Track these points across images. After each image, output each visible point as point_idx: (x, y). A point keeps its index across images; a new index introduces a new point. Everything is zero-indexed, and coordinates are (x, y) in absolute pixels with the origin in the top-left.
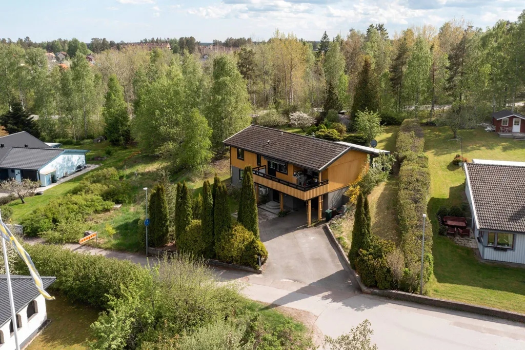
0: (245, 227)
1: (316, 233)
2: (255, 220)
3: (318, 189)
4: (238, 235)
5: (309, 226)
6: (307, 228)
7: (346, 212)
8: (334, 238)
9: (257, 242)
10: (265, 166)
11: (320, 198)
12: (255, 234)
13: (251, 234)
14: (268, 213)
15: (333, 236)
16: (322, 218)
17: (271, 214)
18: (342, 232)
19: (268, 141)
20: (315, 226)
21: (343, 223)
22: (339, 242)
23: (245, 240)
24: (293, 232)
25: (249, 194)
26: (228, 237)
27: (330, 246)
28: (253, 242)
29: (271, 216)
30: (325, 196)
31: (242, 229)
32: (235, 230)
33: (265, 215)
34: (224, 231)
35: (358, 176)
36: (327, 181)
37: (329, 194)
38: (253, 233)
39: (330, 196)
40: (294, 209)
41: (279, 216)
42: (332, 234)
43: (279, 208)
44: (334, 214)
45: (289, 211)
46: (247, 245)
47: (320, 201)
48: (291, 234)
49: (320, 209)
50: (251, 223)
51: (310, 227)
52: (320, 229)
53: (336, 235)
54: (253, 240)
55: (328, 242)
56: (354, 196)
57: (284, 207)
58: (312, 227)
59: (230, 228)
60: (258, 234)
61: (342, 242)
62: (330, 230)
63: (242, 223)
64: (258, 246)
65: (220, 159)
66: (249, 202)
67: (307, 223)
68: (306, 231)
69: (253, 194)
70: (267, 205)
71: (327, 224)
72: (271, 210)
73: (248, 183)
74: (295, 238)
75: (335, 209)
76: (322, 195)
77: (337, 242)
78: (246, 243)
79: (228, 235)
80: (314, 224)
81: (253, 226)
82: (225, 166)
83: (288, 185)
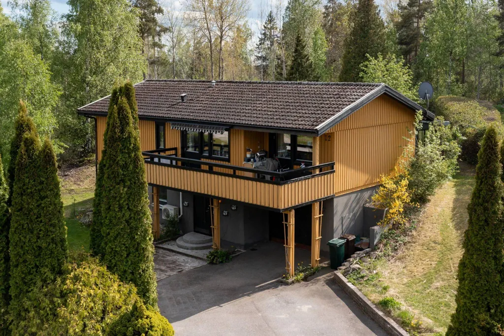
0: (110, 268)
1: (313, 294)
2: (144, 249)
3: (312, 182)
4: (85, 294)
5: (290, 280)
6: (287, 284)
7: (380, 242)
8: (369, 303)
9: (147, 313)
10: (175, 149)
11: (316, 207)
12: (144, 293)
13: (130, 292)
14: (181, 258)
15: (365, 299)
16: (320, 262)
17: (190, 259)
18: (385, 289)
19: (183, 95)
20: (305, 279)
21: (379, 268)
22: (388, 313)
23: (109, 308)
24: (248, 295)
25: (125, 167)
26: (52, 302)
27: (361, 326)
28: (136, 313)
29: (190, 265)
30: (327, 204)
31: (102, 275)
32: (76, 279)
33: (174, 262)
34: (39, 284)
35: (394, 165)
36: (332, 166)
37: (335, 200)
38: (135, 290)
39: (339, 205)
40: (246, 247)
41: (212, 263)
42: (359, 293)
43: (210, 247)
44: (350, 249)
45: (234, 252)
46: (115, 324)
47: (317, 215)
48: (245, 301)
49: (317, 235)
50: (131, 257)
51: (293, 282)
52: (320, 284)
53: (371, 296)
54: (135, 308)
55: (352, 315)
56: (398, 202)
57: (223, 242)
58: (298, 281)
59: (61, 272)
60: (154, 295)
61: (395, 313)
62: (350, 285)
63: (102, 260)
64: (151, 327)
65: (78, 166)
66: (123, 190)
67: (286, 274)
68: (285, 292)
69: (136, 167)
70: (179, 241)
71: (339, 274)
72: (189, 252)
73: (122, 131)
74: (258, 310)
75: (352, 238)
76: (319, 200)
77: (381, 313)
78: (111, 318)
79: (50, 295)
80: (302, 275)
81: (136, 265)
82: (88, 177)
83: (234, 176)
